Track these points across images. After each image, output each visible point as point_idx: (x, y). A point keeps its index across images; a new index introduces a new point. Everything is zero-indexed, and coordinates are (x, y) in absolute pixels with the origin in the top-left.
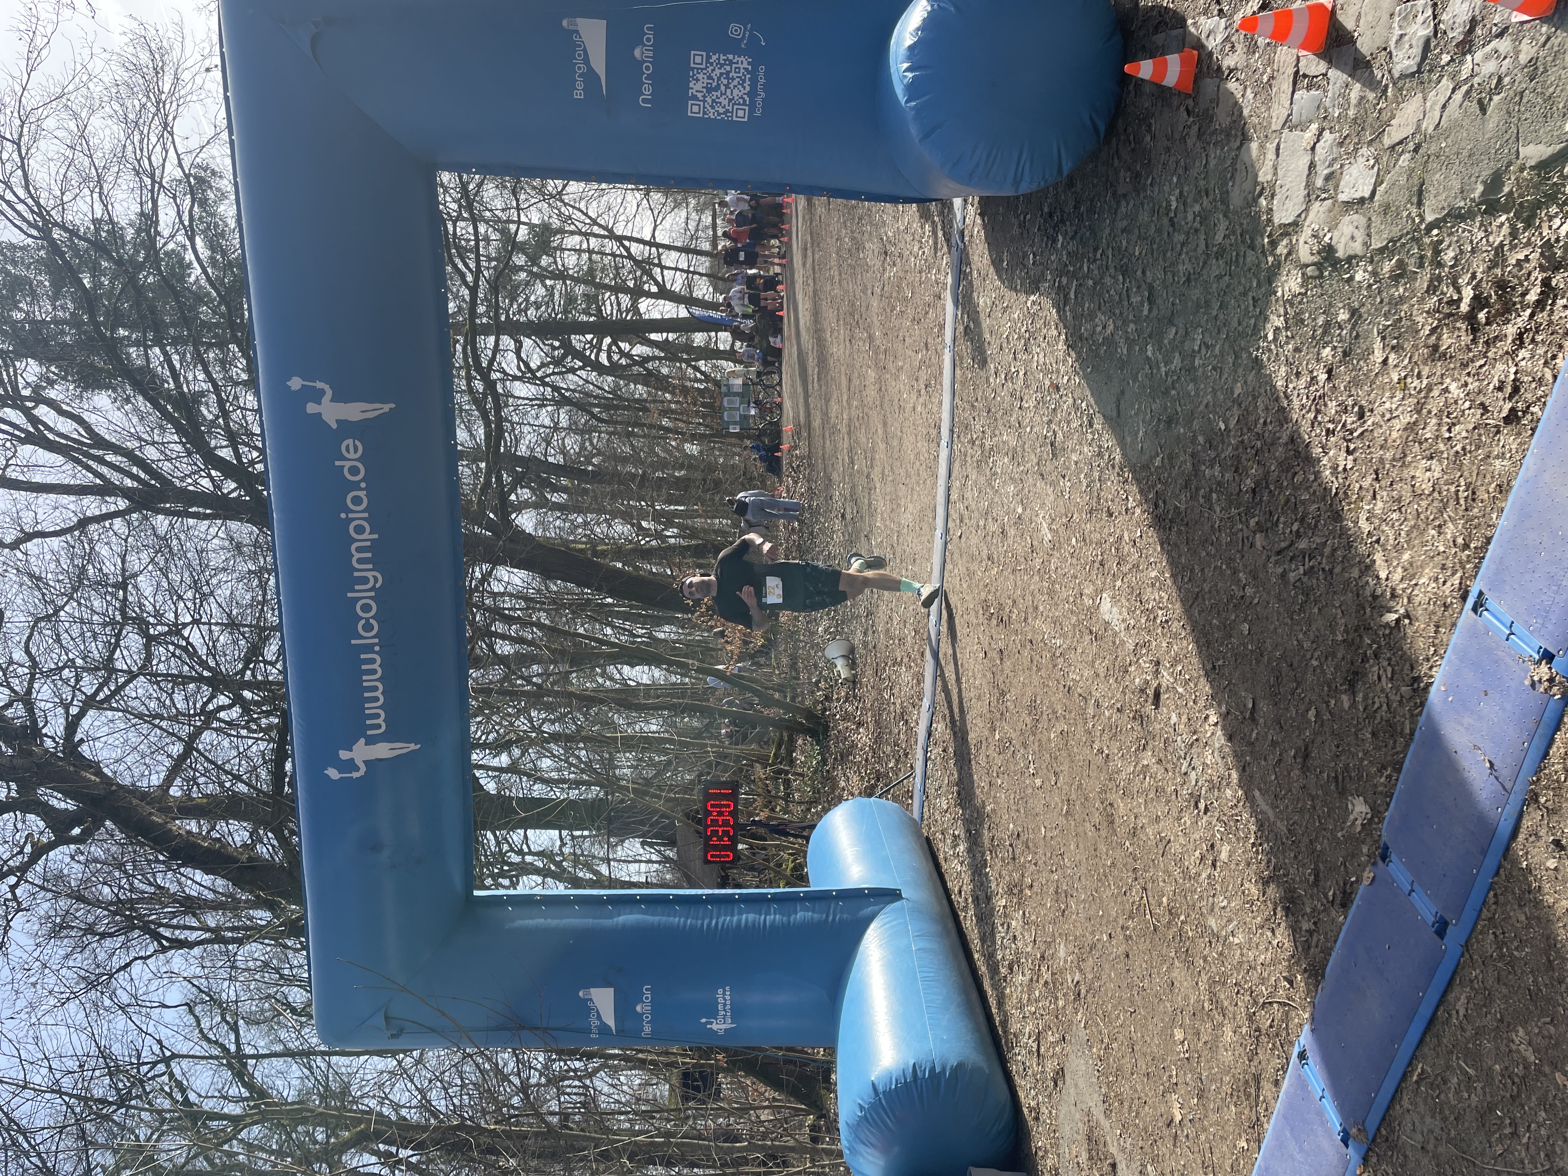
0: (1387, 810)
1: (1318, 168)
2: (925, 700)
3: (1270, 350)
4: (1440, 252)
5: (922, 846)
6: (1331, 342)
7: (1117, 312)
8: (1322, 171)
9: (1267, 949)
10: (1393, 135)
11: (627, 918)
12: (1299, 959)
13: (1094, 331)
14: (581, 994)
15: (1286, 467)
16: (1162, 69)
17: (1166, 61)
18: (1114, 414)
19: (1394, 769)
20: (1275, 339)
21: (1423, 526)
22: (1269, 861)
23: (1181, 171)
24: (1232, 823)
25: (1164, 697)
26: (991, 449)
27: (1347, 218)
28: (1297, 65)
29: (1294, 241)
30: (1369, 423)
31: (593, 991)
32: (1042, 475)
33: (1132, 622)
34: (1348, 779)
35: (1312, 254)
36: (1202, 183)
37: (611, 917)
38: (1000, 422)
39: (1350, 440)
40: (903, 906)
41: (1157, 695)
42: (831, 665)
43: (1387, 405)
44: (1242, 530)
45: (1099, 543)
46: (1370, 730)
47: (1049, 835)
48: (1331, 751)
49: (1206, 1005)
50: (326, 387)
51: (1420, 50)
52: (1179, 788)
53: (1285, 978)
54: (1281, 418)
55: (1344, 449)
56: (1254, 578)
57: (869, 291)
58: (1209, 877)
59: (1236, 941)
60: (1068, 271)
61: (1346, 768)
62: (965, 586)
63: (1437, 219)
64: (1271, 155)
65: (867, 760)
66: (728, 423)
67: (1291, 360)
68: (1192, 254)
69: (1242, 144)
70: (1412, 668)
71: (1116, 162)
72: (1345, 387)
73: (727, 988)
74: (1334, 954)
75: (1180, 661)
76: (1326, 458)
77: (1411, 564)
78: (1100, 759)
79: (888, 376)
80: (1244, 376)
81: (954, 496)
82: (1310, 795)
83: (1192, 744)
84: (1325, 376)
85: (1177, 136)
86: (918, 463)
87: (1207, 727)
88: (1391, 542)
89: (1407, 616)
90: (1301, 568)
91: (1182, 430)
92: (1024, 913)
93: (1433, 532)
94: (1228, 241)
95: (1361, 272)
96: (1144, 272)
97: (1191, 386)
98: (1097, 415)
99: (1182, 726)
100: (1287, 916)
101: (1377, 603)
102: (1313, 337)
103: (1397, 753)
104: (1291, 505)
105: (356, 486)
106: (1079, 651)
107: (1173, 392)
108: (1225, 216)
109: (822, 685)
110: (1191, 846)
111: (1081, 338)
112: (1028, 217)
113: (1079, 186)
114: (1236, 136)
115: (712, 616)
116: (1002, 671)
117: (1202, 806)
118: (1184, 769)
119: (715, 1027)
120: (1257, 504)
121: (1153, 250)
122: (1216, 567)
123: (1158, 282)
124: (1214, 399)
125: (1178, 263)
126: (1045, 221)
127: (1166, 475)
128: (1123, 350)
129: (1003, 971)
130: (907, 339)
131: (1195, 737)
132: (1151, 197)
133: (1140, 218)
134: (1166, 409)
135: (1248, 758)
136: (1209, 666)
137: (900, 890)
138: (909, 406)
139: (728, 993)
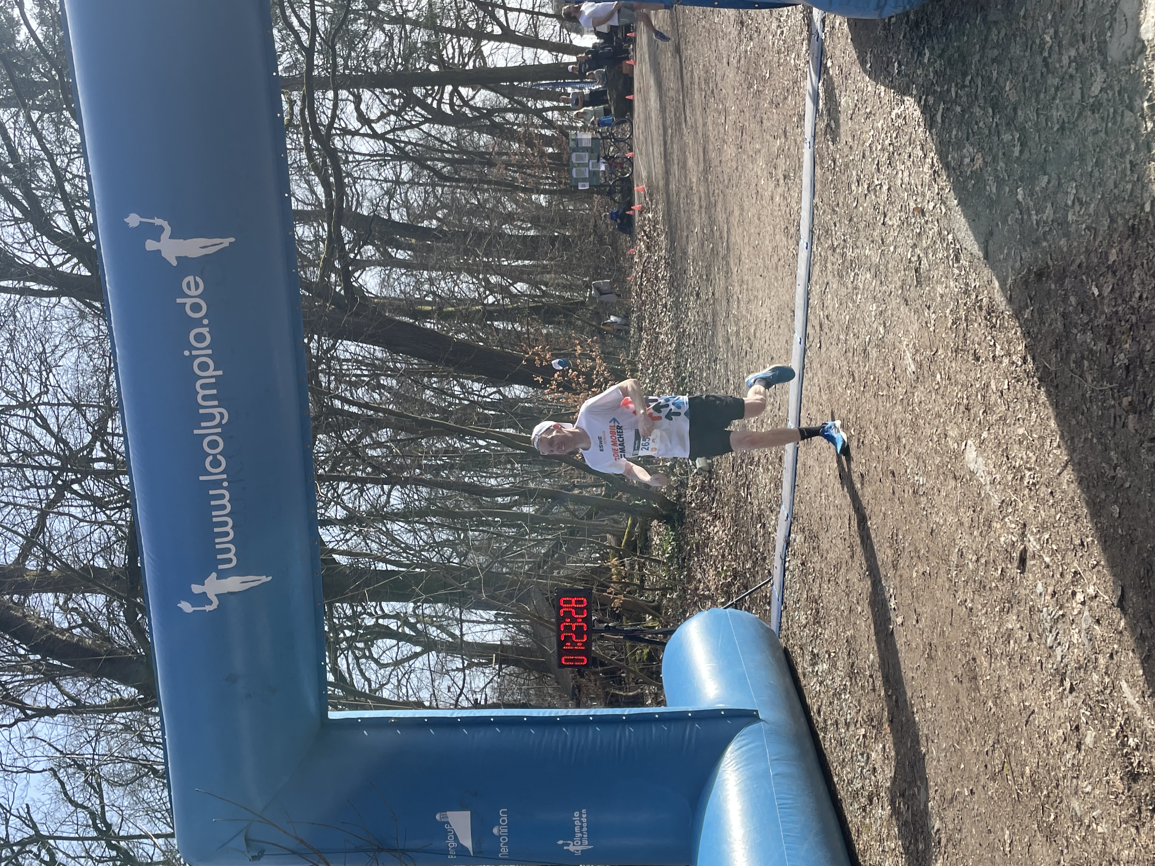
2: (783, 507)
3: (1147, 220)
5: (780, 659)
7: (987, 146)
9: (1131, 846)
13: (962, 163)
14: (438, 817)
18: (982, 254)
23: (1056, 8)
24: (1097, 709)
25: (1030, 563)
26: (853, 261)
31: (449, 813)
32: (906, 300)
33: (998, 477)
36: (1078, 26)
38: (862, 234)
40: (760, 730)
41: (1023, 561)
44: (1114, 406)
45: (965, 386)
50: (165, 224)
52: (1044, 661)
56: (1127, 460)
57: (725, 61)
58: (1073, 758)
59: (1100, 830)
60: (935, 91)
62: (824, 397)
65: (723, 556)
66: (577, 180)
68: (1067, 101)
73: (584, 811)
75: (1047, 529)
78: (963, 611)
79: (745, 157)
80: (1120, 242)
81: (814, 301)
83: (1058, 619)
86: (776, 257)
87: (1074, 605)
91: (1053, 286)
92: (884, 747)
94: (1105, 96)
96: (1015, 110)
97: (1063, 242)
99: (1048, 598)
105: (198, 323)
106: (943, 493)
107: (1045, 244)
108: (1103, 68)
109: (677, 470)
110: (1055, 723)
117: (1067, 684)
118: (1049, 642)
119: (571, 848)
120: (1130, 383)
121: (1024, 88)
122: (1086, 439)
123: (1030, 123)
124: (1087, 261)
125: (1051, 107)
126: (911, 29)
127: (1036, 330)
128: (992, 188)
129: (863, 800)
130: (765, 121)
131: (1061, 613)
132: (1024, 30)
133: (1012, 51)
134: (1036, 259)
135: (1116, 646)
136: (1077, 542)
137: (757, 711)
138: (767, 194)
139: (584, 816)
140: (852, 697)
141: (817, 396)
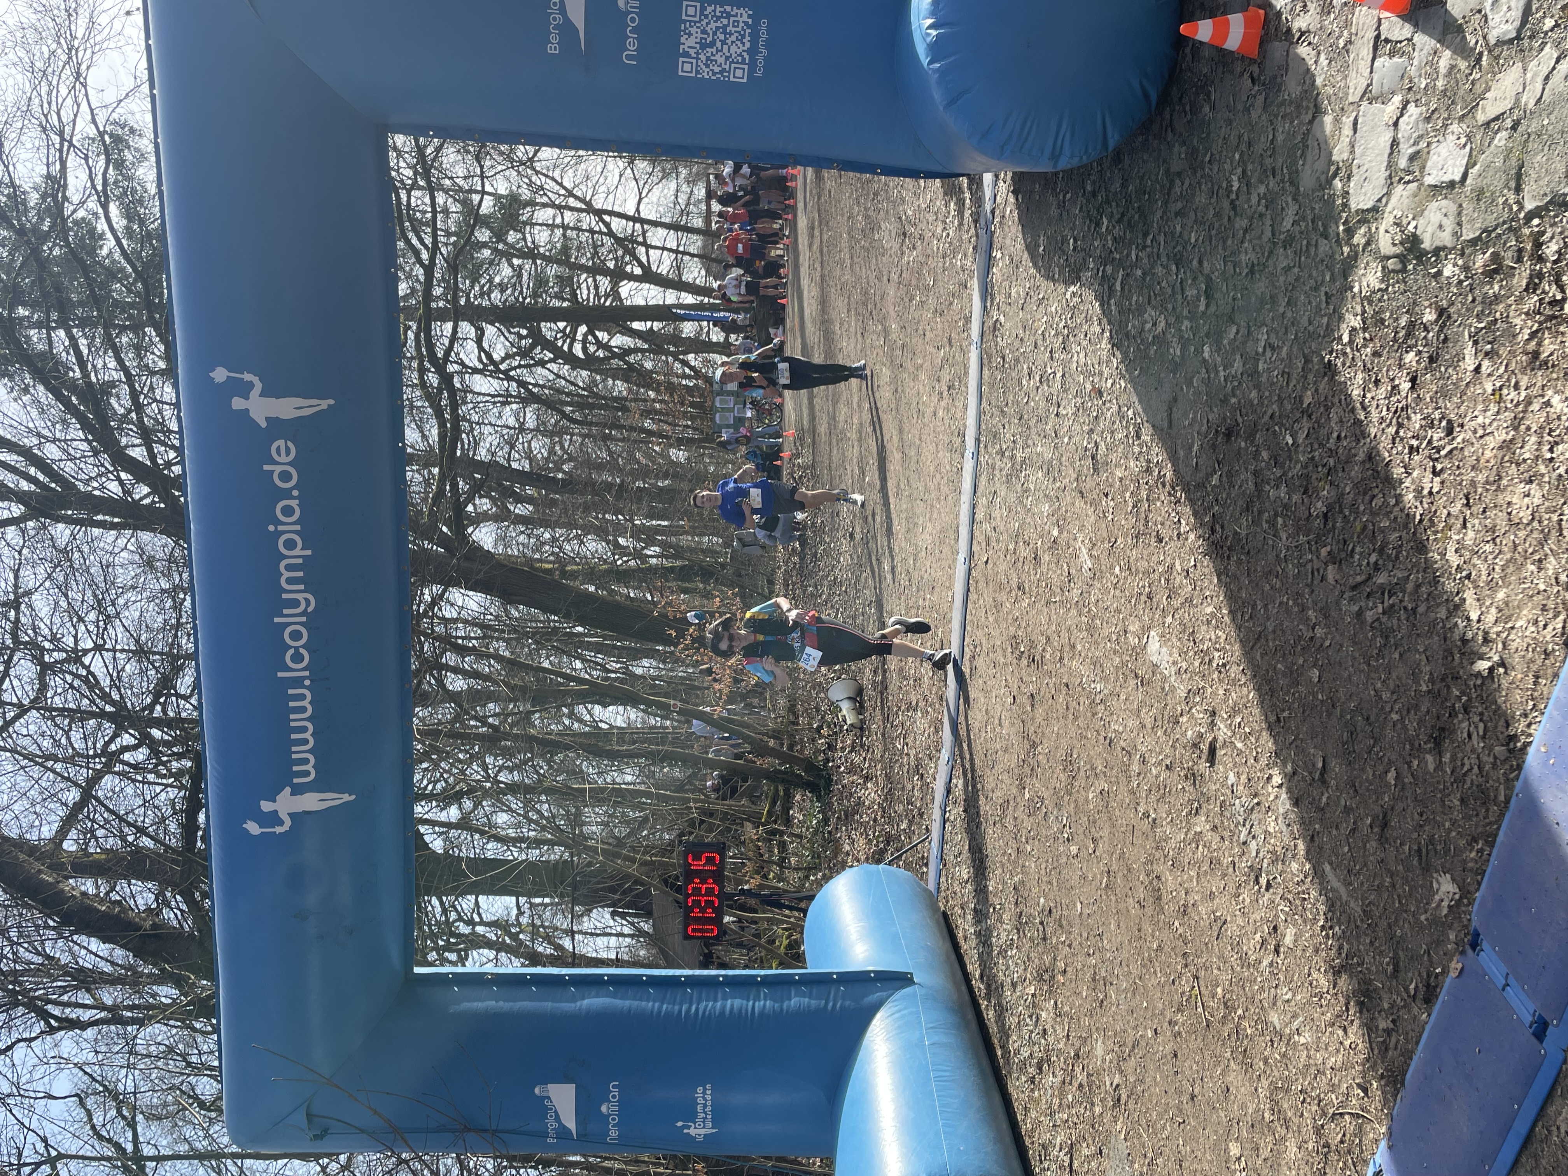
0: (1478, 890)
1: (1401, 146)
2: (943, 751)
3: (1345, 354)
4: (1542, 244)
5: (938, 922)
6: (1416, 346)
7: (1170, 306)
8: (1407, 150)
9: (1338, 1051)
10: (1488, 110)
11: (593, 1002)
12: (1375, 1063)
13: (1143, 330)
14: (537, 1091)
15: (1363, 489)
16: (1222, 31)
17: (1228, 20)
18: (1166, 424)
19: (1486, 841)
20: (1351, 342)
21: (1520, 560)
22: (1341, 948)
23: (1243, 147)
24: (1298, 902)
25: (1220, 753)
26: (1023, 462)
27: (1434, 205)
28: (1378, 28)
29: (1373, 230)
30: (1459, 439)
31: (551, 1087)
32: (1081, 492)
33: (1184, 665)
34: (1432, 853)
35: (1394, 245)
37: (573, 1000)
38: (1034, 431)
39: (1437, 459)
40: (914, 995)
41: (1212, 751)
42: (835, 708)
43: (1480, 420)
44: (1311, 560)
45: (1147, 573)
46: (1458, 796)
47: (1086, 911)
48: (1413, 820)
49: (1267, 1115)
50: (256, 380)
51: (1519, 14)
52: (1236, 860)
53: (1358, 1085)
54: (1358, 432)
55: (1430, 470)
56: (1326, 617)
57: (885, 278)
58: (1271, 964)
59: (1302, 1040)
60: (1114, 259)
61: (1431, 840)
62: (991, 619)
63: (1538, 207)
64: (1347, 131)
65: (875, 820)
66: (721, 427)
67: (1369, 366)
68: (1255, 242)
69: (1314, 118)
70: (1508, 725)
71: (1170, 134)
72: (1431, 398)
73: (708, 1086)
74: (1415, 1058)
75: (1239, 711)
76: (1409, 479)
77: (1507, 604)
78: (1145, 825)
79: (906, 375)
80: (1315, 383)
81: (979, 516)
82: (1389, 870)
83: (1252, 809)
84: (1408, 385)
85: (1240, 107)
86: (938, 476)
87: (1270, 789)
88: (1484, 578)
89: (1502, 664)
90: (1380, 606)
91: (1243, 444)
92: (1056, 1003)
93: (1533, 568)
94: (1297, 228)
95: (1450, 266)
96: (1200, 262)
97: (1254, 394)
98: (1146, 425)
99: (1241, 788)
100: (1361, 1012)
101: (1467, 649)
102: (1395, 340)
103: (1490, 823)
104: (1369, 533)
105: (286, 494)
106: (1123, 697)
107: (1233, 400)
108: (1294, 199)
109: (825, 731)
110: (1250, 928)
111: (1127, 335)
112: (1068, 196)
113: (1127, 161)
114: (1308, 108)
115: (698, 649)
116: (1033, 719)
117: (1263, 881)
118: (1243, 838)
119: (692, 1132)
120: (1329, 531)
121: (1211, 237)
122: (1281, 603)
123: (1216, 274)
124: (1280, 410)
125: (1240, 252)
126: (1088, 201)
127: (1224, 496)
128: (1176, 350)
129: (1031, 1070)
130: (927, 333)
131: (1256, 801)
132: (1210, 176)
133: (1197, 200)
134: (1224, 419)
135: (1317, 826)
136: (1273, 718)
137: (911, 974)
138: (929, 412)
139: (709, 1092)
140: (1020, 952)
141: (983, 619)
